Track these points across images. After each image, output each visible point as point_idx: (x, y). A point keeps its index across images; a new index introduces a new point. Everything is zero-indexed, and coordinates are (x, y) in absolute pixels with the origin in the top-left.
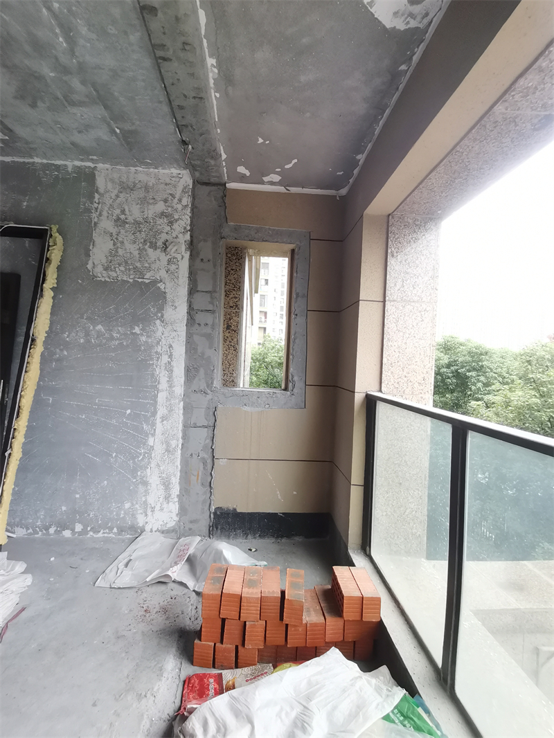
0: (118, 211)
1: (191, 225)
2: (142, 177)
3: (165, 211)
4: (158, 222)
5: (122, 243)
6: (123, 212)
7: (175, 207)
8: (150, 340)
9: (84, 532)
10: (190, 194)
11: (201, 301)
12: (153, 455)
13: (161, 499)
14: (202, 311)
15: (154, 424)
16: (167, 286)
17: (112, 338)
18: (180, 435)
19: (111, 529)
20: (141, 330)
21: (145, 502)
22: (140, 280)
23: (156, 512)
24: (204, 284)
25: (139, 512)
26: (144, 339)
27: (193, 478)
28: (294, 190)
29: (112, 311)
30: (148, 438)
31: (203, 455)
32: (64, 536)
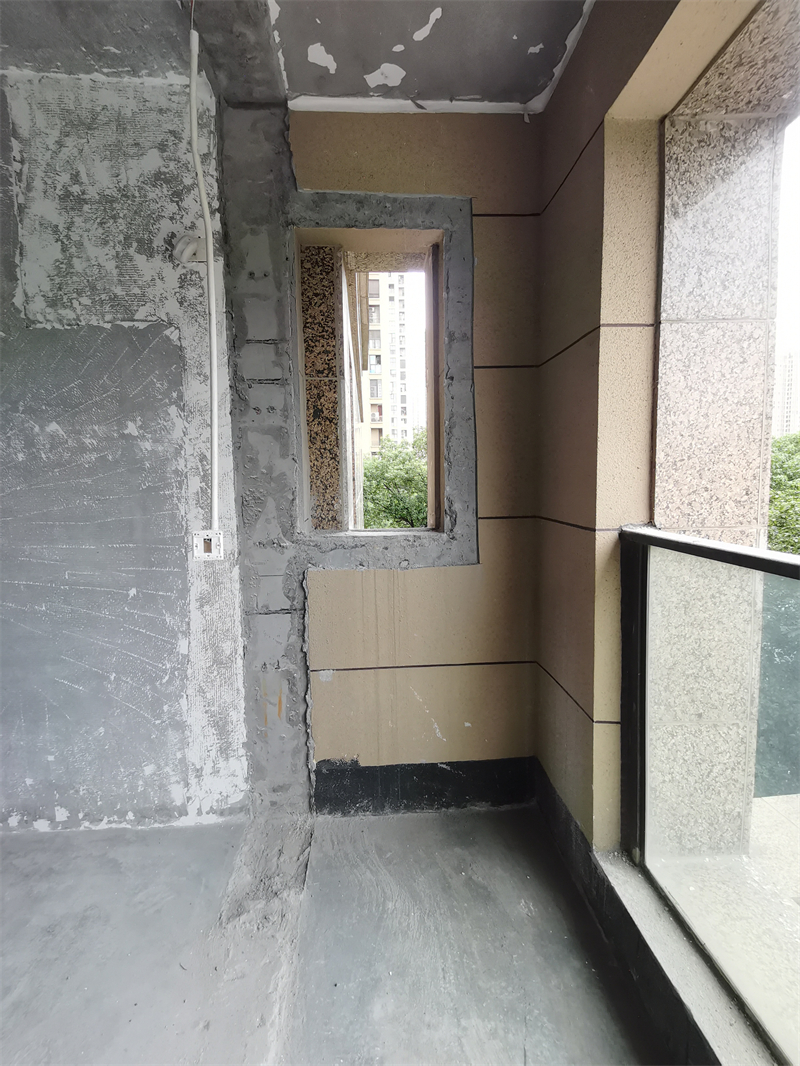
0: (65, 178)
1: (220, 199)
2: (108, 98)
3: (163, 169)
4: (151, 195)
5: (80, 245)
6: (75, 178)
7: (184, 158)
8: (160, 448)
9: (73, 821)
10: (212, 128)
11: (258, 361)
12: (189, 672)
13: (213, 754)
14: (260, 382)
15: (184, 613)
16: (184, 334)
17: (83, 449)
18: (239, 630)
19: (122, 814)
20: (141, 427)
21: (183, 760)
22: (126, 324)
23: (205, 777)
24: (261, 324)
25: (173, 779)
26: (147, 445)
27: (272, 711)
28: (433, 106)
29: (76, 392)
30: (177, 639)
31: (287, 665)
32: (37, 830)
